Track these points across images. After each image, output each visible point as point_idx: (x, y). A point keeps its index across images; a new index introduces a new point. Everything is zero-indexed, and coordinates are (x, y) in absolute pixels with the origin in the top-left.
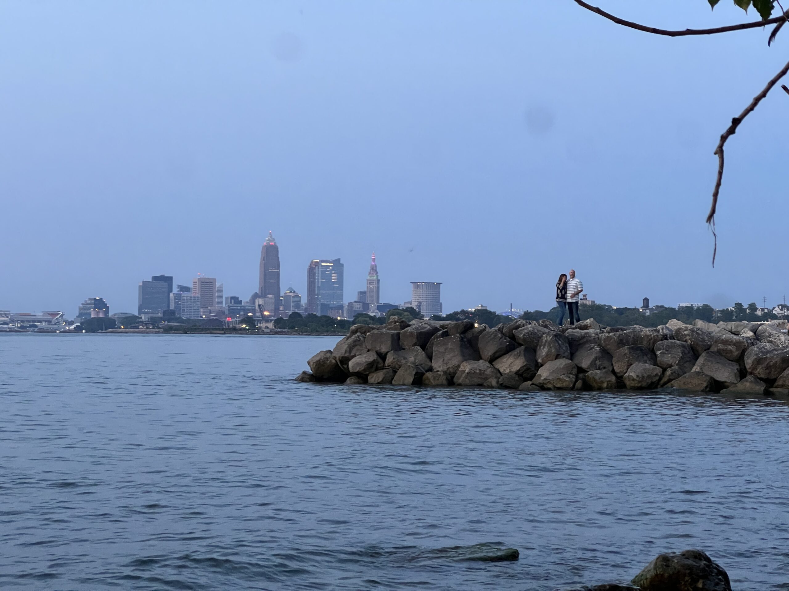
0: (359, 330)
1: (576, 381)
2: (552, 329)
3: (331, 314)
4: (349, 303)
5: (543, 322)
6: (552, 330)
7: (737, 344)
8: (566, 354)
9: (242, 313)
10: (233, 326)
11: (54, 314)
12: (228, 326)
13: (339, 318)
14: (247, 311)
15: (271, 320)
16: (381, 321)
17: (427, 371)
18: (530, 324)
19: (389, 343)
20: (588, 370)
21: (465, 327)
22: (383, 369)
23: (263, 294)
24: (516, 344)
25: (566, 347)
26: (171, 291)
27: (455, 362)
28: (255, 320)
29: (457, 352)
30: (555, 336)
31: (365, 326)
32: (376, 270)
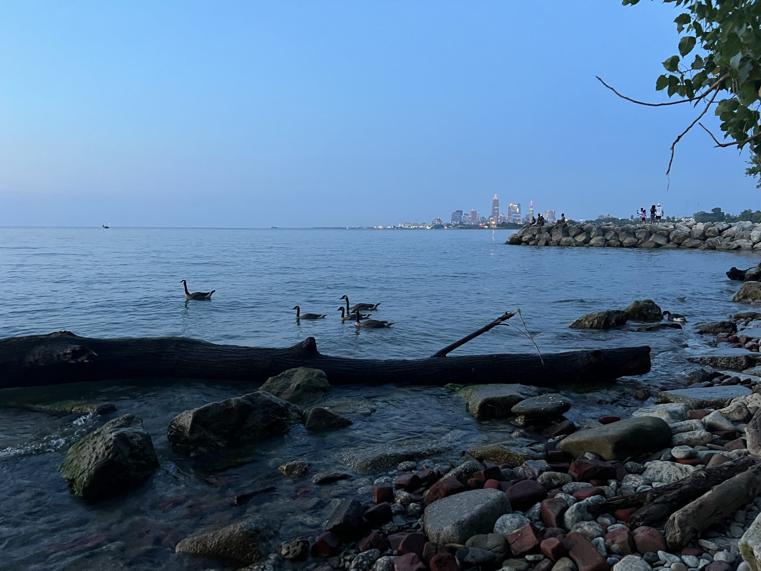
4: (522, 219)
7: (667, 231)
10: (482, 227)
13: (519, 224)
14: (487, 222)
15: (496, 225)
17: (550, 240)
18: (588, 224)
19: (537, 231)
20: (609, 240)
22: (535, 240)
23: (493, 216)
24: (583, 231)
25: (601, 232)
26: (462, 215)
28: (490, 225)
29: (561, 234)
30: (597, 228)
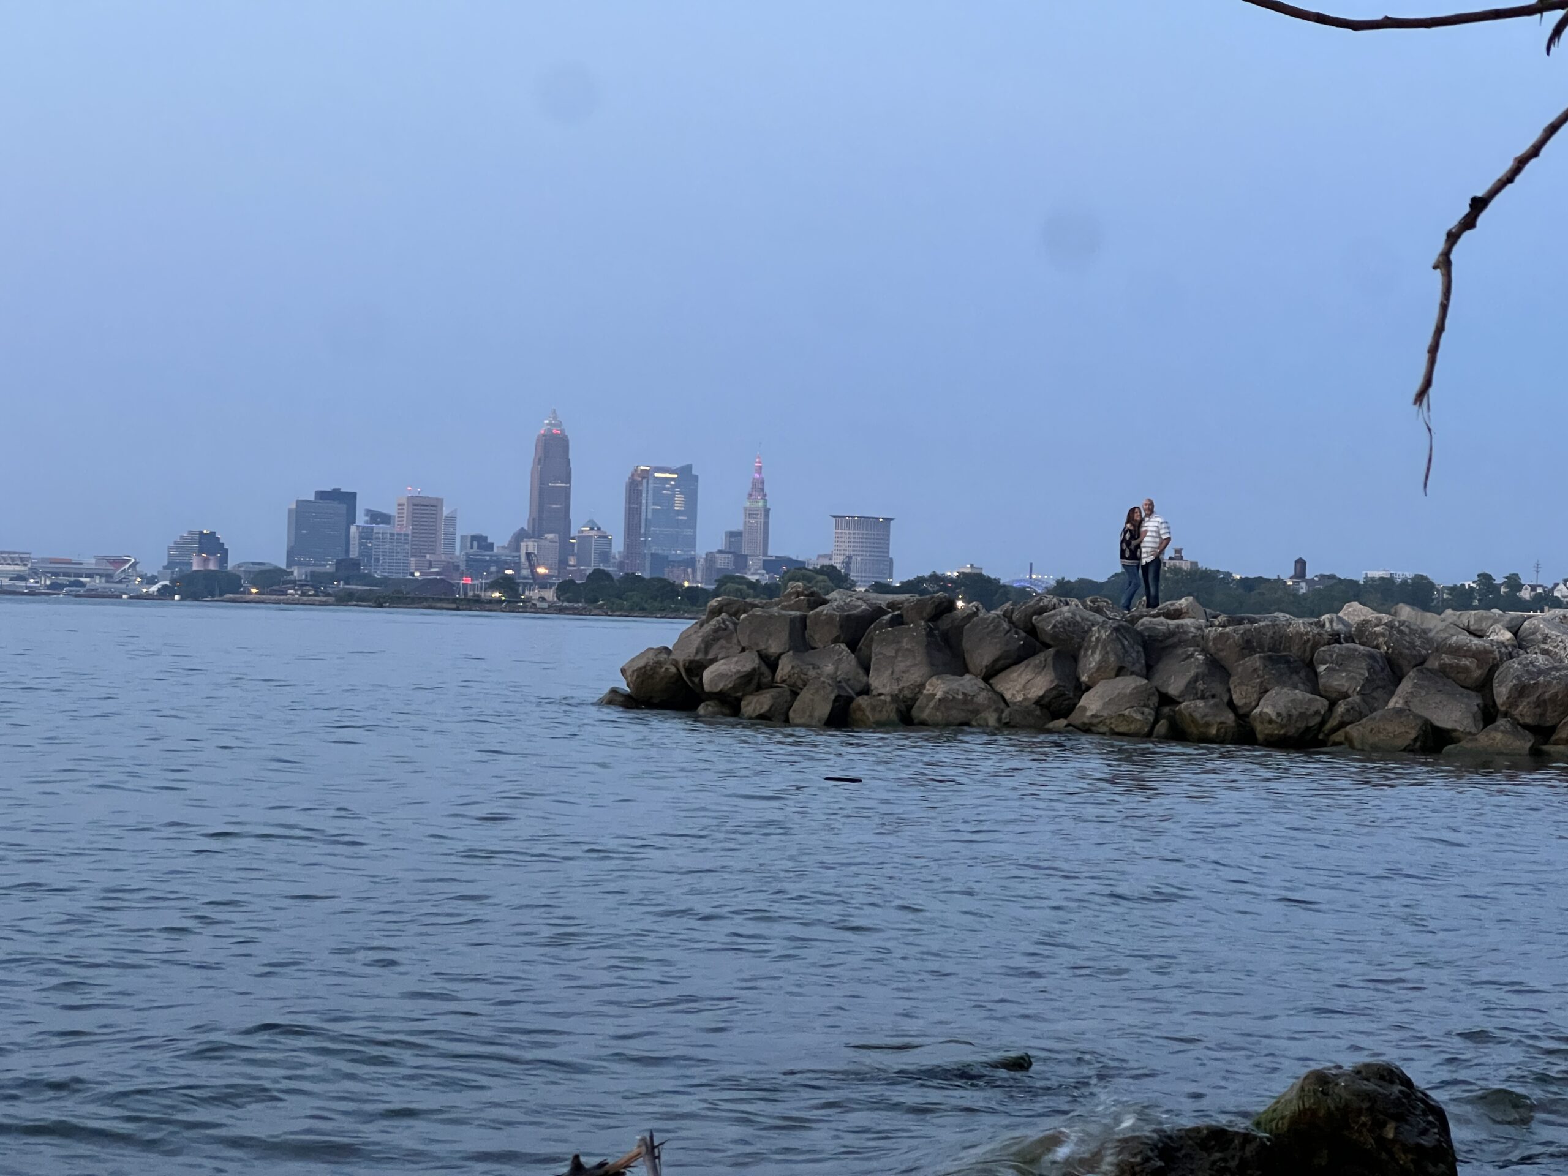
0: (725, 608)
1: (1156, 721)
2: (1111, 615)
3: (670, 575)
4: (707, 555)
5: (1091, 601)
6: (1110, 619)
7: (1479, 655)
8: (1137, 668)
9: (493, 569)
10: (475, 595)
11: (120, 561)
12: (466, 594)
13: (686, 584)
15: (552, 585)
16: (770, 591)
17: (859, 694)
18: (1067, 604)
19: (785, 636)
20: (1180, 700)
21: (937, 606)
22: (772, 687)
23: (536, 531)
24: (1038, 644)
25: (1138, 652)
26: (354, 522)
27: (915, 676)
28: (518, 584)
29: (920, 655)
30: (1116, 629)
31: (737, 601)
32: (762, 490)
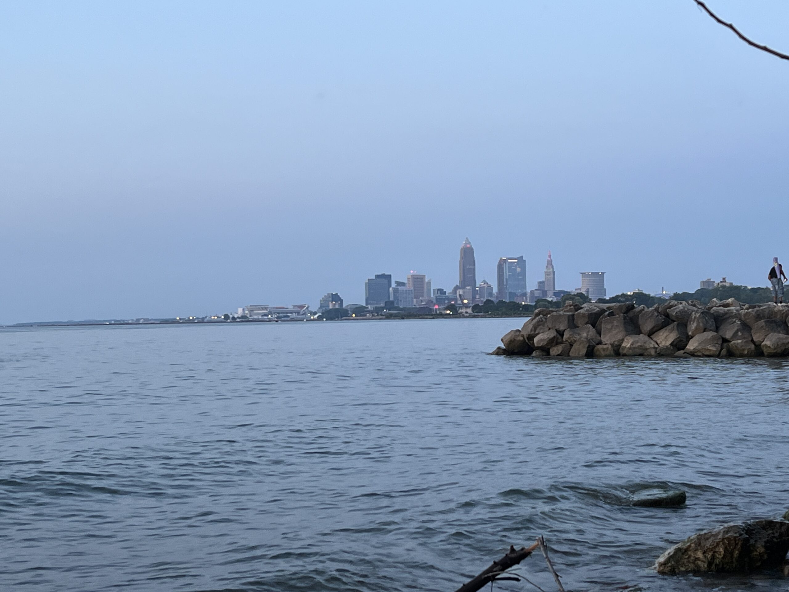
0: (541, 313)
1: (722, 349)
2: (700, 307)
3: (517, 300)
4: (531, 291)
5: (691, 302)
6: (699, 309)
8: (712, 328)
9: (446, 302)
10: (440, 312)
11: (302, 307)
12: (436, 312)
13: (523, 303)
14: (450, 300)
15: (470, 307)
16: (557, 305)
17: (597, 344)
18: (681, 304)
19: (566, 322)
20: (731, 340)
21: (627, 308)
22: (562, 343)
23: (463, 285)
24: (670, 321)
25: (712, 322)
26: (391, 286)
27: (620, 337)
28: (457, 307)
29: (621, 328)
30: (702, 313)
31: (545, 310)
32: (552, 264)
